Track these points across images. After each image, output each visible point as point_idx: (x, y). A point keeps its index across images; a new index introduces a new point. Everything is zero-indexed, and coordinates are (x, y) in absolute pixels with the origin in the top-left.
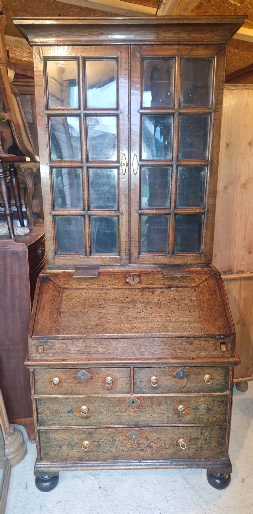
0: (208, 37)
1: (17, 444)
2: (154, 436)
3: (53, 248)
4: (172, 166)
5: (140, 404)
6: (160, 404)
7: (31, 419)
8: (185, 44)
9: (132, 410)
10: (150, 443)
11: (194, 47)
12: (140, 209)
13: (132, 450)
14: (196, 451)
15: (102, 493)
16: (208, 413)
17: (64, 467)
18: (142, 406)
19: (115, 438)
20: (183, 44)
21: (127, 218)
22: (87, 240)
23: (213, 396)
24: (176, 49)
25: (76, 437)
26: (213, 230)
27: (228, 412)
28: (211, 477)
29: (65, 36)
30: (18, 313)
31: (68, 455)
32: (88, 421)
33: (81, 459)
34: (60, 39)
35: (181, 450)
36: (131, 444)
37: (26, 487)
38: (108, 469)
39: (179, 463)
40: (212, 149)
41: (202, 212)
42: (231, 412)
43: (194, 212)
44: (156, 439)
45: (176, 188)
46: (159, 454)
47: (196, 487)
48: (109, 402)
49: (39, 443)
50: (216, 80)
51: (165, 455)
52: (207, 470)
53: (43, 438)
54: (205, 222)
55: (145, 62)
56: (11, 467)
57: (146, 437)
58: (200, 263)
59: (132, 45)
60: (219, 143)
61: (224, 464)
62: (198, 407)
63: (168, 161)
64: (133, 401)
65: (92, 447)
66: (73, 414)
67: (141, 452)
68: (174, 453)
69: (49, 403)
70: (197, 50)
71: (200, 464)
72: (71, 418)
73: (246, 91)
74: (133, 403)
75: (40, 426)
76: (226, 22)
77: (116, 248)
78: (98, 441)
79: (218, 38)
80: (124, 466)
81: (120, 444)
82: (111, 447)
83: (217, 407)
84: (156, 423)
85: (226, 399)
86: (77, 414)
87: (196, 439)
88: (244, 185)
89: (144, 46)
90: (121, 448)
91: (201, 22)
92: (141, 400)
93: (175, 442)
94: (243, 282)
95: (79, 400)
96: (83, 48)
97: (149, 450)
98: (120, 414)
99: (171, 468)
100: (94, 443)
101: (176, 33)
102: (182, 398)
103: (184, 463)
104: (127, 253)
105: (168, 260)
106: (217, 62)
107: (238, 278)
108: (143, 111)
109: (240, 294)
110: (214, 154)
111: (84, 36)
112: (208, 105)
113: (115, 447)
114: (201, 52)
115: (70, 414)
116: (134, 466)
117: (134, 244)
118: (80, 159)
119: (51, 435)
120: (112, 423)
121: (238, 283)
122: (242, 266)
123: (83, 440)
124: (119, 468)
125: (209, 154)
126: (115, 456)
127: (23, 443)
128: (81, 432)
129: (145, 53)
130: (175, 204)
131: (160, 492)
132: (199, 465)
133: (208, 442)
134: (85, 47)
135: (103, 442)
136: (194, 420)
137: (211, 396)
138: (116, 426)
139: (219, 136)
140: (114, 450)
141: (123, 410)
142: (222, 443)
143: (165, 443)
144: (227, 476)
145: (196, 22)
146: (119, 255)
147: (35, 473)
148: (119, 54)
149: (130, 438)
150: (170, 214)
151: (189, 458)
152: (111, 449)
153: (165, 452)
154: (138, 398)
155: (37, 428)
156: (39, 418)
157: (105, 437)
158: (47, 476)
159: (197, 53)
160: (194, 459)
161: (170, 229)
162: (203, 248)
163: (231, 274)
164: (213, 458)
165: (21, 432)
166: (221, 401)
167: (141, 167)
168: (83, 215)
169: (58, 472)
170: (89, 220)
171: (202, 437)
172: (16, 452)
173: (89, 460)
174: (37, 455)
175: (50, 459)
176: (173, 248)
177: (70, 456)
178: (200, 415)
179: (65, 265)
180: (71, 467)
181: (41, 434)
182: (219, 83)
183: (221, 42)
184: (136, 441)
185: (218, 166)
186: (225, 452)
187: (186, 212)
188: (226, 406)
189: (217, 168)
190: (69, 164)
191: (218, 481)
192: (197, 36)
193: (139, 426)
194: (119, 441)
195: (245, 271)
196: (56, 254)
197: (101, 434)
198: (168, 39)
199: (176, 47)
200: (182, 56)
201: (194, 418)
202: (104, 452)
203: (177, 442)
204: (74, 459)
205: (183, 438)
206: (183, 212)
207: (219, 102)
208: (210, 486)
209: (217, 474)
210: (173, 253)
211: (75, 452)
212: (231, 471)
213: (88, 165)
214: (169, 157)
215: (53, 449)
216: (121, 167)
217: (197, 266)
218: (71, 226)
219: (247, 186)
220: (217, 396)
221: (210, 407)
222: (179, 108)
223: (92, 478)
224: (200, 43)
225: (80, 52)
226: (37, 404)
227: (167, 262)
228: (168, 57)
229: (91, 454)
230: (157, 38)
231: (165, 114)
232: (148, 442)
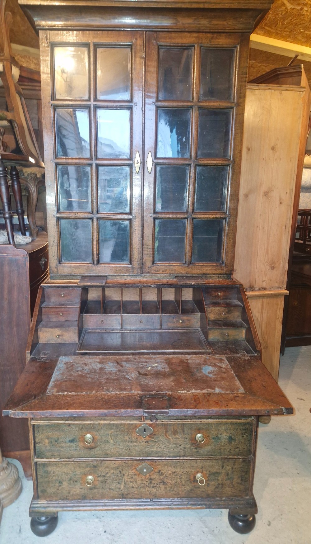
0: (230, 24)
1: (11, 480)
2: (168, 470)
3: (56, 255)
4: (190, 165)
5: (153, 432)
6: (175, 432)
7: (28, 451)
8: (206, 32)
9: (143, 439)
10: (164, 478)
11: (215, 35)
12: (155, 212)
13: (143, 487)
14: (217, 488)
15: (108, 538)
16: (230, 443)
17: (64, 507)
18: (155, 435)
19: (124, 472)
20: (203, 32)
21: (140, 222)
22: (95, 246)
23: (236, 423)
24: (196, 37)
25: (79, 471)
26: (235, 237)
27: (253, 441)
28: (233, 519)
29: (75, 20)
30: (15, 329)
31: (69, 493)
32: (92, 452)
33: (84, 498)
34: (69, 23)
35: (199, 487)
36: (142, 480)
37: (20, 530)
38: (115, 510)
39: (195, 503)
40: (234, 147)
41: (223, 216)
42: (256, 442)
43: (214, 216)
44: (170, 474)
45: (194, 189)
46: (173, 492)
47: (216, 532)
48: (118, 430)
49: (35, 478)
50: (238, 71)
51: (180, 492)
52: (228, 510)
53: (40, 473)
54: (226, 228)
55: (162, 51)
56: (3, 508)
57: (160, 471)
58: (220, 274)
59: (148, 31)
60: (242, 140)
61: (248, 504)
62: (219, 436)
63: (186, 159)
64: (145, 429)
65: (97, 483)
66: (76, 444)
67: (153, 489)
68: (191, 490)
69: (49, 430)
70: (219, 39)
71: (220, 503)
72: (73, 448)
73: (268, 92)
74: (145, 431)
75: (37, 458)
76: (250, 8)
77: (127, 256)
78: (104, 476)
79: (242, 26)
80: (133, 505)
81: (129, 480)
82: (119, 483)
83: (240, 436)
84: (171, 454)
85: (251, 427)
86: (81, 444)
87: (216, 474)
88: (266, 194)
89: (161, 33)
90: (131, 484)
91: (223, 7)
92: (153, 428)
93: (192, 478)
94: (265, 300)
95: (82, 428)
96: (94, 33)
97: (162, 487)
98: (130, 444)
99: (188, 509)
100: (100, 479)
101: (196, 19)
102: (200, 426)
103: (202, 502)
104: (140, 262)
105: (185, 270)
106: (240, 52)
107: (260, 295)
108: (159, 104)
109: (262, 313)
110: (236, 152)
111: (96, 20)
112: (230, 99)
113: (123, 483)
114: (223, 41)
115: (72, 444)
116: (145, 505)
117: (148, 251)
118: (88, 156)
119: (49, 469)
120: (120, 455)
121: (260, 301)
122: (264, 282)
123: (86, 475)
124: (127, 508)
125: (231, 152)
126: (123, 494)
127: (18, 480)
128: (84, 465)
129: (163, 40)
130: (193, 207)
131: (174, 537)
132: (219, 505)
133: (229, 477)
134: (96, 32)
135: (110, 477)
136: (214, 452)
137: (233, 424)
138: (125, 458)
139: (242, 133)
140: (122, 487)
141: (133, 439)
142: (245, 479)
143: (181, 478)
144: (251, 519)
145: (218, 7)
146: (131, 264)
147: (31, 513)
148: (134, 41)
149: (141, 472)
150: (187, 218)
151: (208, 496)
152: (118, 486)
153: (181, 489)
154: (150, 425)
155: (33, 460)
156: (37, 448)
157: (112, 471)
158: (43, 518)
159: (219, 42)
160: (214, 497)
161: (188, 235)
162: (224, 257)
163: (253, 291)
164: (236, 496)
165: (15, 466)
166: (245, 430)
167: (156, 165)
168: (91, 219)
169: (57, 512)
170: (98, 224)
171: (223, 471)
172: (9, 489)
173: (93, 498)
174: (33, 494)
175: (49, 497)
176: (191, 257)
177: (71, 493)
178: (221, 446)
179: (71, 275)
180: (72, 507)
181: (38, 467)
182: (242, 74)
183: (244, 31)
184: (148, 476)
185: (240, 166)
186: (249, 489)
187: (205, 216)
188: (250, 435)
189: (240, 168)
190: (77, 161)
191: (240, 523)
192: (219, 23)
193: (151, 458)
194: (129, 475)
195: (267, 288)
196: (60, 262)
197: (107, 467)
198: (187, 25)
199: (195, 35)
200: (202, 45)
201: (215, 449)
202: (110, 489)
203: (195, 477)
204: (76, 497)
205: (202, 472)
206: (203, 216)
207: (242, 95)
208: (231, 530)
209: (239, 516)
210: (190, 263)
211: (77, 489)
212: (256, 512)
213: (98, 162)
214: (187, 156)
215: (51, 485)
216: (133, 164)
217: (217, 278)
218: (78, 230)
219: (269, 194)
220: (241, 423)
221: (233, 437)
222: (199, 102)
223: (97, 520)
224: (222, 31)
225: (90, 38)
226: (34, 432)
227: (183, 272)
228: (187, 45)
229: (96, 491)
230: (175, 25)
231: (183, 107)
232: (162, 477)
